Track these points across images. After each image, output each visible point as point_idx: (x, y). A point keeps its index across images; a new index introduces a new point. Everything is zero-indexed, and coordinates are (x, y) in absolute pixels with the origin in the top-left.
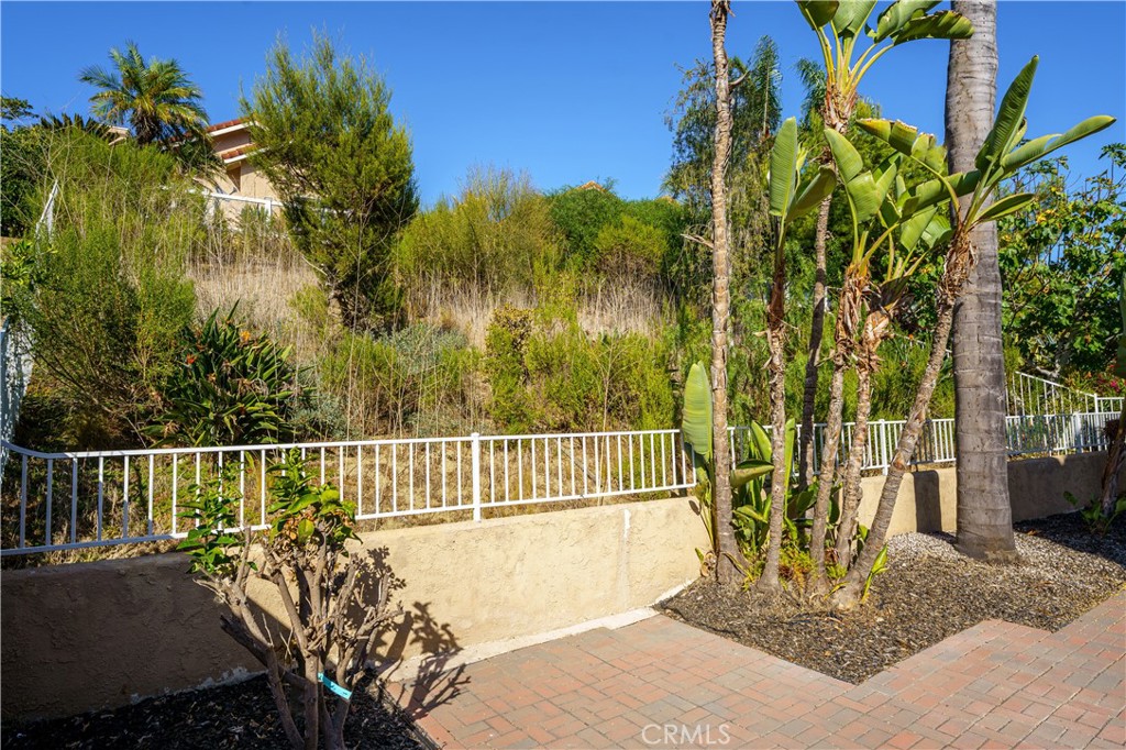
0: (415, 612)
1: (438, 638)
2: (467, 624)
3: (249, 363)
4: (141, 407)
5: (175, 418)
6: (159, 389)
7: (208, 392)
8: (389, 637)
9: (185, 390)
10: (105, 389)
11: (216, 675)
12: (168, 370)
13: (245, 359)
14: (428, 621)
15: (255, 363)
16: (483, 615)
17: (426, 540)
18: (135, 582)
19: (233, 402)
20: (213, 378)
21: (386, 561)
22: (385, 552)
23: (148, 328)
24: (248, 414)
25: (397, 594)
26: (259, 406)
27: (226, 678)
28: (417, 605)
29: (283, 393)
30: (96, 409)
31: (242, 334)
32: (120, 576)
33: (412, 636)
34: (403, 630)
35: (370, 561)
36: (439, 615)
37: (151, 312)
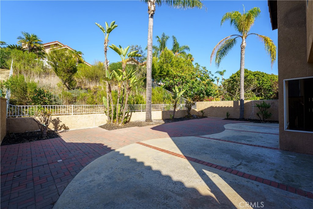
0: (63, 125)
1: (66, 128)
2: (70, 127)
3: (45, 95)
4: (29, 101)
5: (34, 103)
6: (31, 99)
7: (39, 99)
8: (59, 127)
9: (35, 99)
10: (23, 98)
11: (37, 130)
12: (33, 96)
13: (45, 94)
14: (65, 126)
15: (46, 95)
16: (73, 126)
17: (65, 117)
18: (26, 120)
19: (43, 100)
20: (39, 97)
21: (59, 119)
22: (59, 118)
23: (29, 90)
24: (45, 102)
25: (60, 123)
26: (47, 101)
27: (38, 130)
28: (63, 124)
29: (51, 99)
30: (22, 101)
31: (45, 91)
32: (24, 119)
33: (62, 128)
34: (61, 127)
35: (57, 119)
36: (66, 125)
37: (29, 88)
